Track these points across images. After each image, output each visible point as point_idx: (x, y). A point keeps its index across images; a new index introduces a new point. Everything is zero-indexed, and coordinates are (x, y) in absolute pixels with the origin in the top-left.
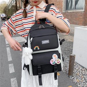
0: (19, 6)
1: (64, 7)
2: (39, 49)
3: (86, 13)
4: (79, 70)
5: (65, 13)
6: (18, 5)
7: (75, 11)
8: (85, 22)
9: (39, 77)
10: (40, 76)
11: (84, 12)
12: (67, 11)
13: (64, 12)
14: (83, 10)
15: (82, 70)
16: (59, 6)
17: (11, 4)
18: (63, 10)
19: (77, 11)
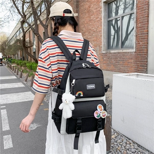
0: (30, 41)
1: (104, 45)
2: (82, 95)
3: (137, 55)
4: (121, 144)
5: (106, 53)
6: (27, 39)
7: (121, 51)
8: (138, 68)
9: (76, 137)
10: (77, 135)
11: (135, 52)
12: (108, 51)
13: (104, 52)
14: (134, 50)
15: (126, 143)
16: (95, 42)
17: (14, 37)
18: (102, 49)
19: (125, 51)
